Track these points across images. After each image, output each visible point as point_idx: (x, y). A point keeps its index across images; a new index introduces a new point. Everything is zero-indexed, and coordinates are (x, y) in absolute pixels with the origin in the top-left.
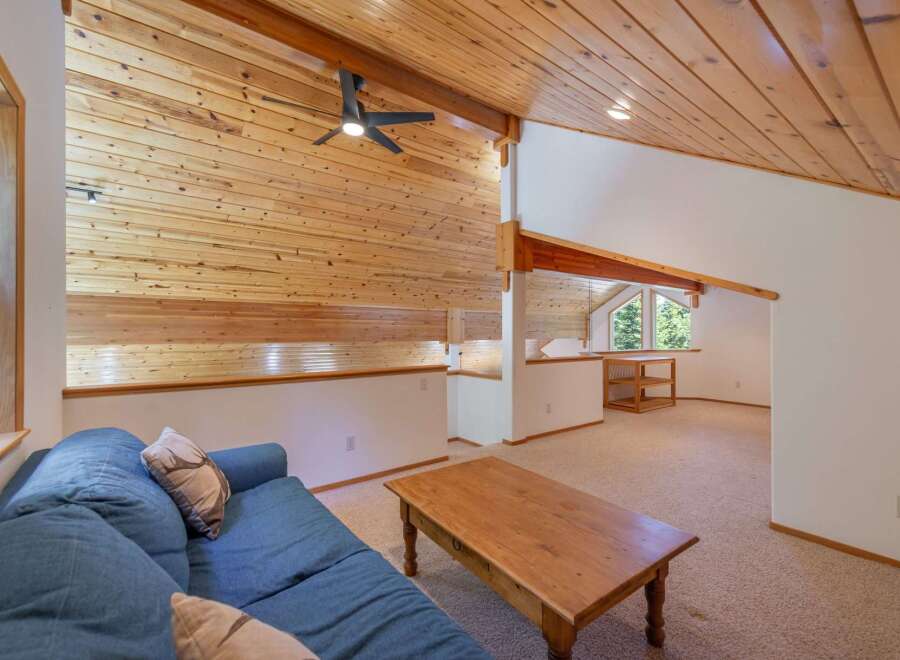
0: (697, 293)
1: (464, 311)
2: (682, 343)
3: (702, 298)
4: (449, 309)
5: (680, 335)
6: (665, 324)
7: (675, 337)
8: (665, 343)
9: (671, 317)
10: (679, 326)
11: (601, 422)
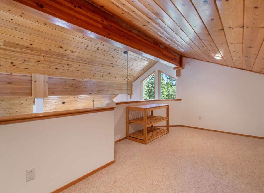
0: (180, 68)
1: (47, 76)
2: (172, 96)
3: (182, 71)
4: (33, 75)
5: (171, 93)
6: (166, 90)
7: (169, 94)
8: (167, 96)
9: (168, 87)
10: (171, 90)
11: (113, 162)
